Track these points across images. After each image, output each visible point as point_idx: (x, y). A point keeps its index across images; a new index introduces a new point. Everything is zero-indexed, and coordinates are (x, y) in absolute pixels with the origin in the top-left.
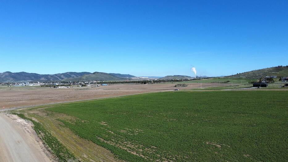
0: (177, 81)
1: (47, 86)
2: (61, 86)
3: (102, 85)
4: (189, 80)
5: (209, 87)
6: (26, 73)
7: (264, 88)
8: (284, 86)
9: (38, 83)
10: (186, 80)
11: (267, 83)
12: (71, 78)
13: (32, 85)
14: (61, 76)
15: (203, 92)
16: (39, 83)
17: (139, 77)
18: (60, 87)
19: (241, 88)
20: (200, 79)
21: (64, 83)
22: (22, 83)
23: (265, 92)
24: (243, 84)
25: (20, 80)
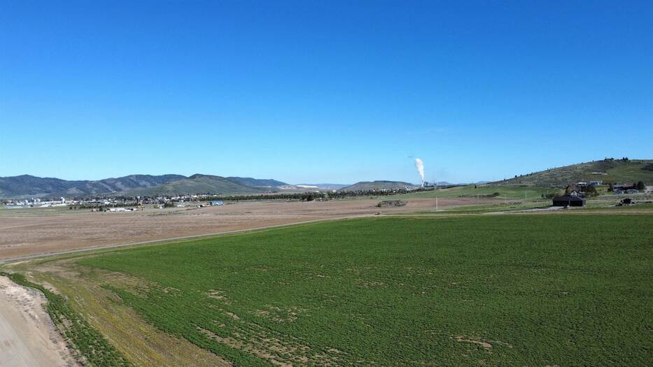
0: (382, 193)
1: (83, 207)
2: (116, 206)
3: (211, 203)
4: (408, 192)
5: (454, 207)
6: (33, 177)
7: (578, 207)
8: (621, 205)
9: (61, 200)
10: (403, 192)
11: (583, 197)
12: (140, 189)
13: (46, 206)
14: (116, 184)
15: (442, 219)
16: (64, 200)
17: (295, 186)
18: (112, 210)
19: (525, 208)
20: (433, 189)
21: (124, 201)
22: (23, 200)
23: (582, 216)
24: (528, 201)
25: (19, 194)
